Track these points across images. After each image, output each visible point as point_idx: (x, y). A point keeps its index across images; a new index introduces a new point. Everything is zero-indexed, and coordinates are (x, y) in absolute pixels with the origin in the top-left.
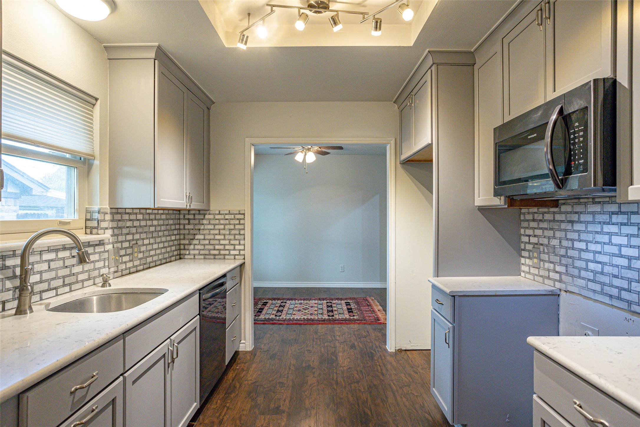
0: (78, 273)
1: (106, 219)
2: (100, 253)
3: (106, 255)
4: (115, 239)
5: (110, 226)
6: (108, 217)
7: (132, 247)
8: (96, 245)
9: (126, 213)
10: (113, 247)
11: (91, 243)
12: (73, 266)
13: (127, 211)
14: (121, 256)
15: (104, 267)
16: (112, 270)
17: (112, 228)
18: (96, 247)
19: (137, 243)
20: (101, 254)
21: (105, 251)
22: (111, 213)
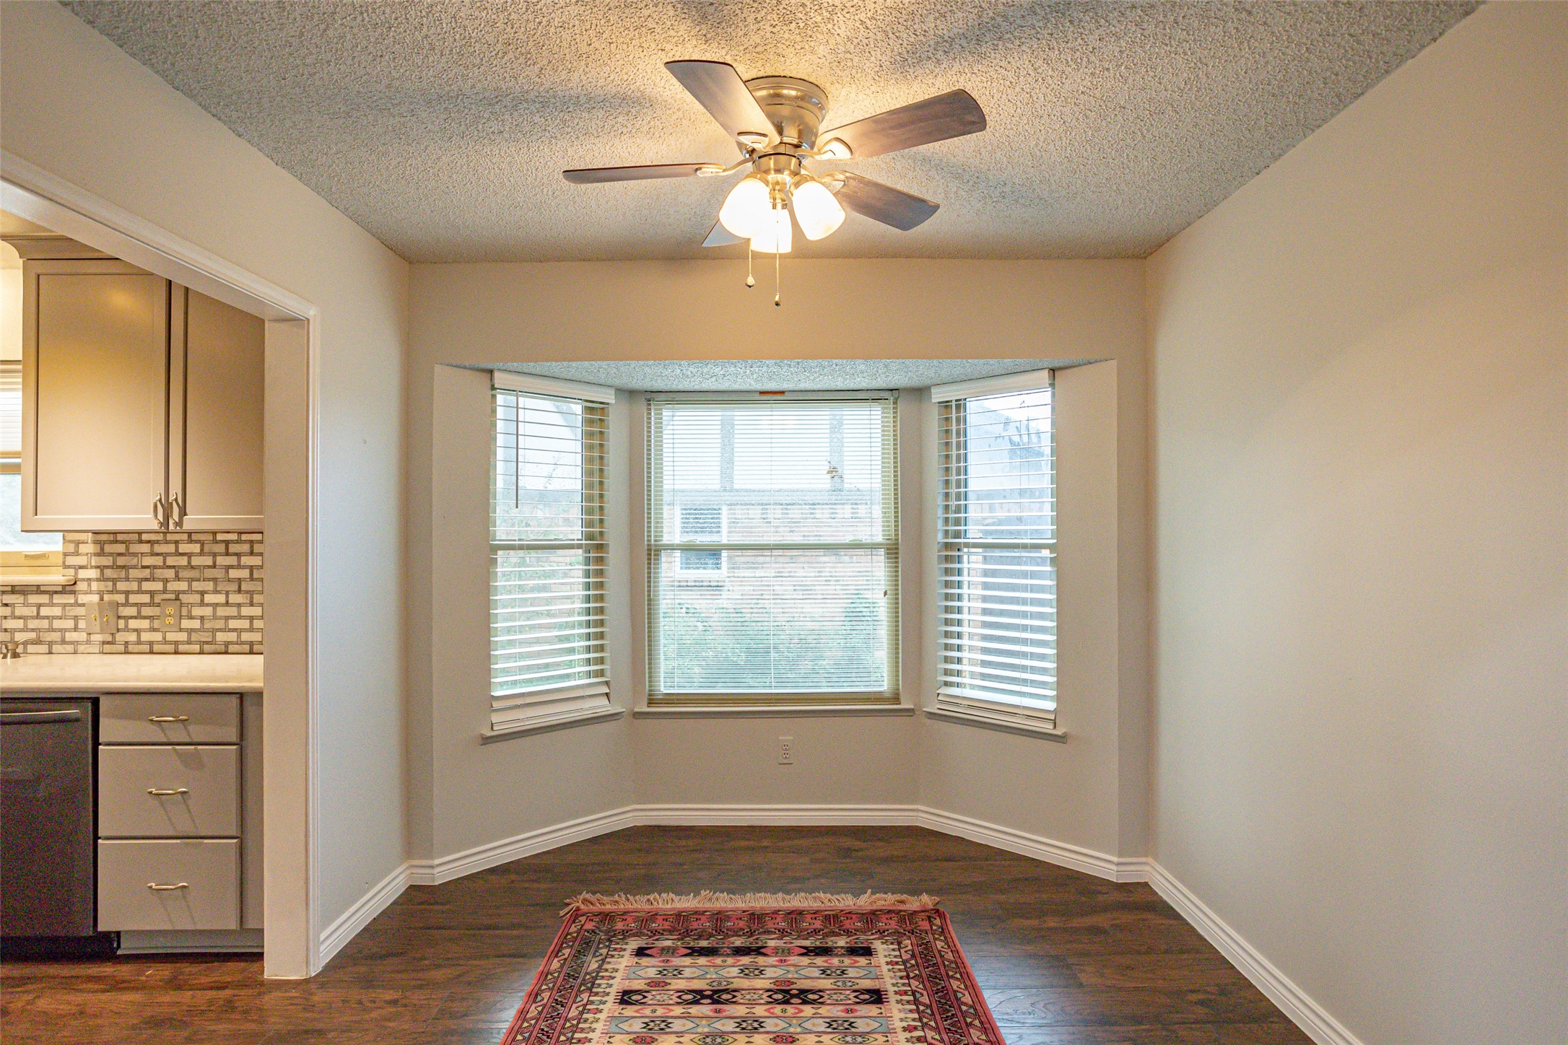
0: (15, 630)
1: (80, 552)
2: (64, 606)
3: (81, 611)
4: (106, 586)
5: (93, 564)
6: (90, 548)
7: (159, 605)
8: (56, 592)
9: (141, 542)
10: (102, 599)
11: (42, 588)
12: (5, 618)
13: (145, 537)
14: (119, 617)
15: (76, 629)
16: (97, 638)
17: (97, 567)
18: (55, 596)
19: (177, 599)
20: (67, 608)
21: (77, 604)
22: (95, 542)
